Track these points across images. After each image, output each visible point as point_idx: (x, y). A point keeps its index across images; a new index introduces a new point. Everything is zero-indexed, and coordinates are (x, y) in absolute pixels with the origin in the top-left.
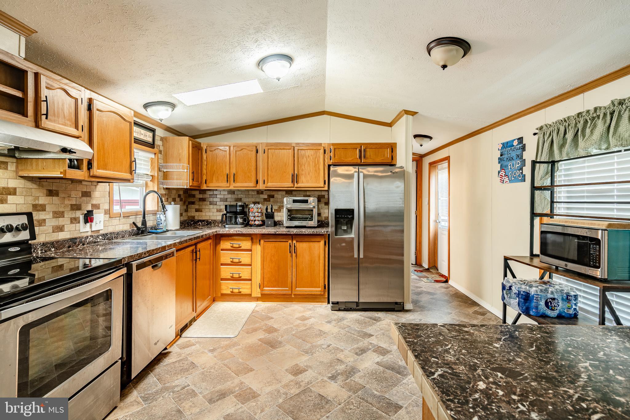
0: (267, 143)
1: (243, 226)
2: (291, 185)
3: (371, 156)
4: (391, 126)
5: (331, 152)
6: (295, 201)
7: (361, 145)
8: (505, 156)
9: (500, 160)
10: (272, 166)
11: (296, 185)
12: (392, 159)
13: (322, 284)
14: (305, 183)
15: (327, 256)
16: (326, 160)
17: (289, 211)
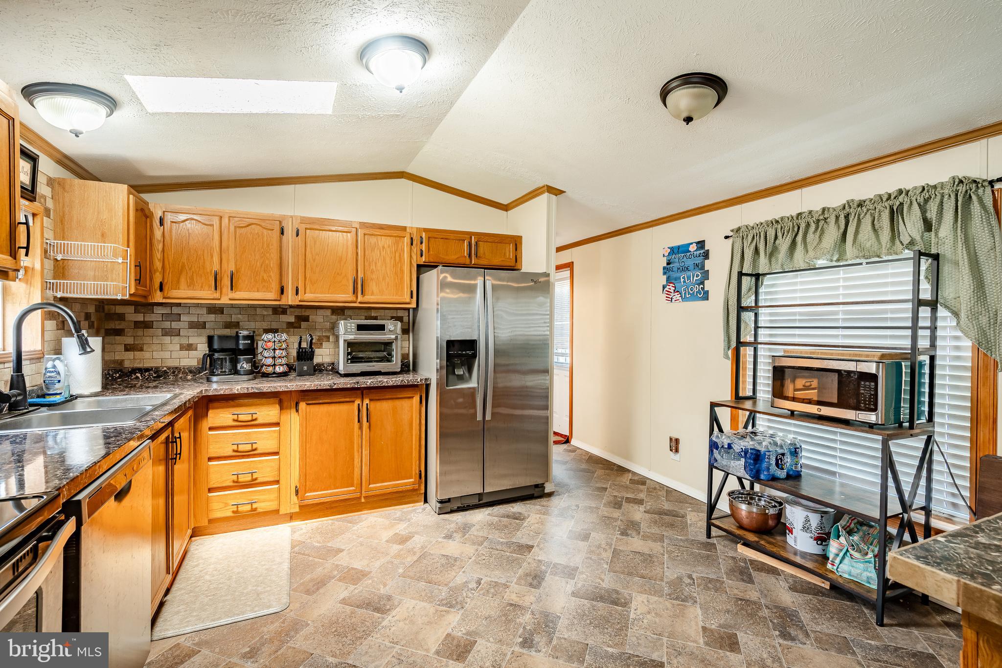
0: (304, 217)
1: (251, 377)
2: (349, 297)
3: (488, 254)
4: (507, 211)
5: (421, 243)
6: (360, 328)
7: (470, 234)
8: (675, 265)
9: (666, 270)
10: (314, 260)
11: (360, 298)
12: (516, 262)
13: (415, 471)
14: (375, 295)
15: (423, 422)
16: (414, 257)
17: (350, 344)
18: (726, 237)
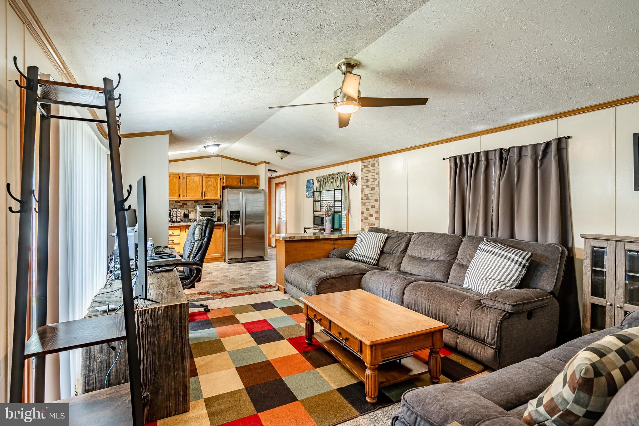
0: (186, 173)
2: (200, 197)
3: (247, 183)
4: (256, 165)
5: (224, 179)
6: (204, 207)
7: (241, 176)
8: (308, 186)
9: (307, 187)
10: (189, 186)
11: (204, 198)
12: (257, 184)
13: (221, 251)
14: (210, 196)
15: (224, 236)
16: (221, 184)
17: (201, 212)
18: (316, 179)
